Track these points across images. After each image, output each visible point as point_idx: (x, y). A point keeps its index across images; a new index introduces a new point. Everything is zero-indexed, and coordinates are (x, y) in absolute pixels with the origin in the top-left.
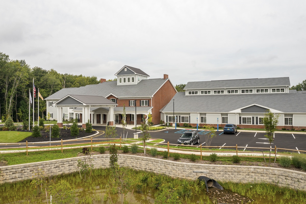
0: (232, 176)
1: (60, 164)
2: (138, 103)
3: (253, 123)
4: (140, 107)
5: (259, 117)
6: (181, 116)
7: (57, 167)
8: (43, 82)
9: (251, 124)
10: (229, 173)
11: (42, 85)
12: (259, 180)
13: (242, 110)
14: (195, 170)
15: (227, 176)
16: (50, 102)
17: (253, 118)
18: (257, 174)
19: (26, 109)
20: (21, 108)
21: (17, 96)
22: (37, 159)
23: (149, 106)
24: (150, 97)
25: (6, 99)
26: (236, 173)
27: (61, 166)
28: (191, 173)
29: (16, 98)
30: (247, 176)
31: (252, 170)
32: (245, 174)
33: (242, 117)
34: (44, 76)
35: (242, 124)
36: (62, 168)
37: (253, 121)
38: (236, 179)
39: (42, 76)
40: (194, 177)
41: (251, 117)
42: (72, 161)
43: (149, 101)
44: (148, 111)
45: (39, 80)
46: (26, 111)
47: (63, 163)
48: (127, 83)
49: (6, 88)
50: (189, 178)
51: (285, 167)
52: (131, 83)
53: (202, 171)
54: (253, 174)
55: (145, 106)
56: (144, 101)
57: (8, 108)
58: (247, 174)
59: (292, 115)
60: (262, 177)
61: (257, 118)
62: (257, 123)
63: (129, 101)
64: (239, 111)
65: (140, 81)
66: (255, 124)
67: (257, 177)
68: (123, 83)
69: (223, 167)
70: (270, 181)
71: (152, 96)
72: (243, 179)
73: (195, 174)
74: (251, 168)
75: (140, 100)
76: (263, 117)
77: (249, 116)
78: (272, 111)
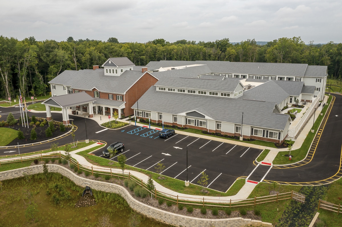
0: (101, 188)
1: (18, 171)
2: (115, 98)
4: (116, 101)
5: (199, 120)
6: (146, 112)
7: (16, 173)
8: (53, 58)
9: (194, 125)
10: (100, 186)
11: (52, 61)
12: (114, 191)
13: (187, 113)
14: (85, 182)
15: (99, 187)
16: (53, 85)
17: (195, 120)
18: (113, 188)
19: (39, 84)
20: (35, 84)
21: (31, 71)
22: (4, 169)
23: (123, 100)
24: (123, 94)
25: (20, 77)
26: (103, 187)
27: (19, 173)
28: (83, 183)
29: (30, 74)
30: (109, 189)
31: (111, 186)
32: (107, 187)
33: (188, 119)
34: (53, 51)
35: (188, 124)
36: (19, 174)
37: (195, 123)
38: (103, 189)
39: (51, 51)
40: (84, 186)
41: (194, 119)
42: (25, 169)
43: (122, 96)
44: (120, 107)
45: (48, 56)
46: (39, 86)
47: (20, 171)
48: (112, 74)
49: (18, 69)
50: (82, 186)
52: (115, 74)
53: (87, 183)
54: (111, 188)
55: (120, 100)
56: (119, 96)
57: (22, 86)
58: (108, 187)
59: (221, 122)
60: (115, 190)
61: (198, 121)
64: (184, 114)
65: (123, 72)
66: (197, 126)
67: (113, 190)
68: (108, 74)
69: (97, 182)
70: (118, 192)
71: (125, 93)
72: (107, 190)
73: (85, 184)
74: (110, 185)
75: (116, 95)
76: (203, 121)
77: (190, 118)
78: (207, 117)
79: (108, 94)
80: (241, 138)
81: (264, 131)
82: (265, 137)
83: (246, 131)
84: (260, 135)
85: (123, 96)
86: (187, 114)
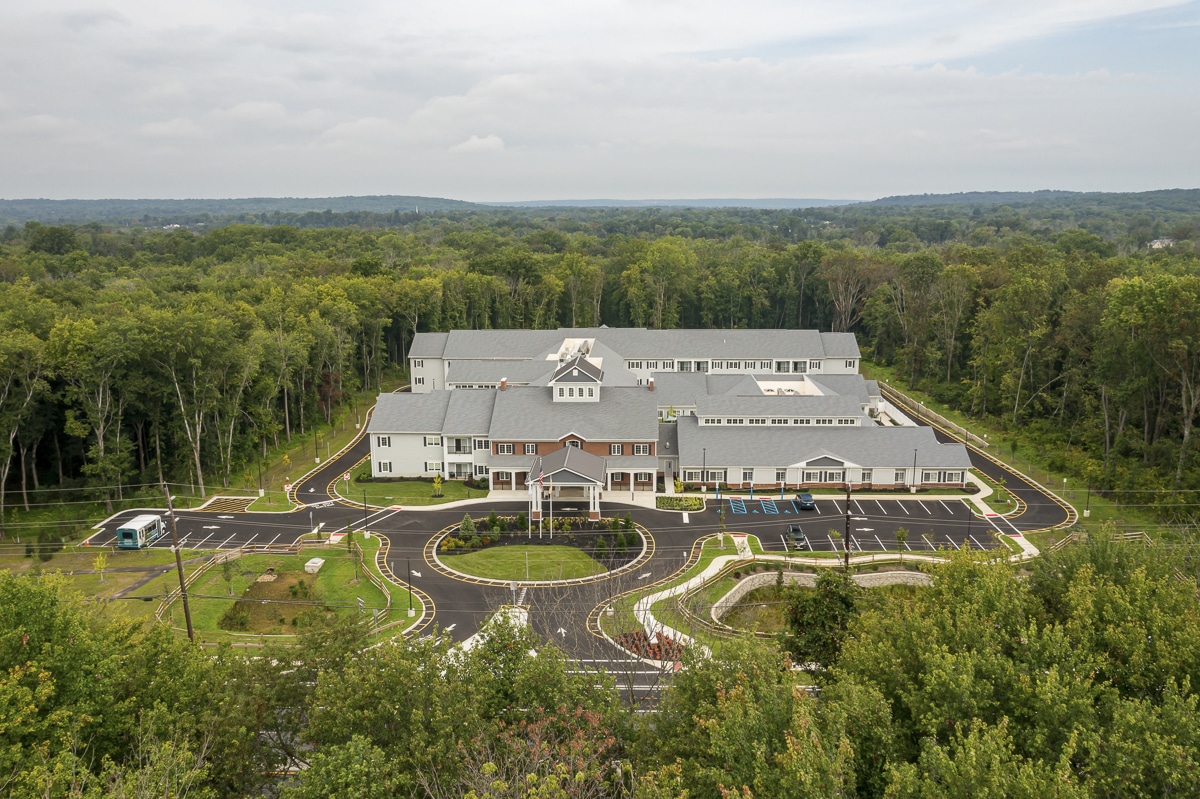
2: (628, 450)
3: (820, 480)
4: (636, 457)
5: (828, 472)
9: (817, 482)
13: (808, 462)
16: (382, 436)
17: (821, 472)
23: (650, 454)
33: (808, 472)
35: (806, 482)
37: (821, 477)
41: (818, 471)
44: (657, 468)
48: (576, 398)
51: (911, 570)
52: (586, 398)
55: (642, 454)
56: (642, 445)
59: (871, 470)
61: (826, 473)
62: (825, 480)
63: (610, 446)
64: (803, 464)
66: (823, 481)
68: (566, 398)
75: (633, 444)
76: (834, 472)
77: (815, 470)
78: (847, 464)
79: (610, 444)
80: (913, 490)
81: (940, 473)
82: (942, 482)
83: (912, 478)
84: (934, 481)
85: (651, 445)
86: (808, 464)
